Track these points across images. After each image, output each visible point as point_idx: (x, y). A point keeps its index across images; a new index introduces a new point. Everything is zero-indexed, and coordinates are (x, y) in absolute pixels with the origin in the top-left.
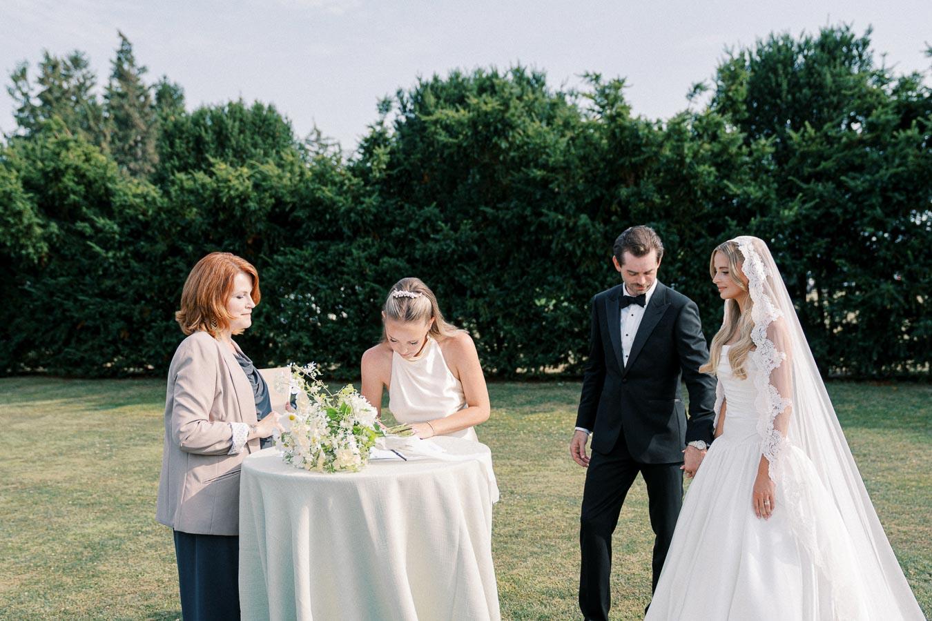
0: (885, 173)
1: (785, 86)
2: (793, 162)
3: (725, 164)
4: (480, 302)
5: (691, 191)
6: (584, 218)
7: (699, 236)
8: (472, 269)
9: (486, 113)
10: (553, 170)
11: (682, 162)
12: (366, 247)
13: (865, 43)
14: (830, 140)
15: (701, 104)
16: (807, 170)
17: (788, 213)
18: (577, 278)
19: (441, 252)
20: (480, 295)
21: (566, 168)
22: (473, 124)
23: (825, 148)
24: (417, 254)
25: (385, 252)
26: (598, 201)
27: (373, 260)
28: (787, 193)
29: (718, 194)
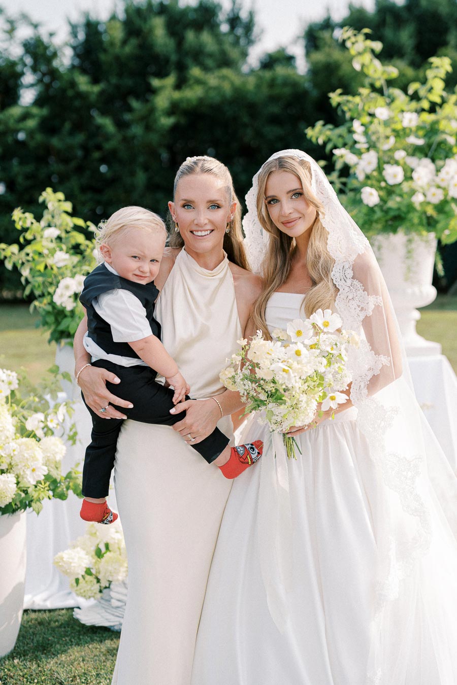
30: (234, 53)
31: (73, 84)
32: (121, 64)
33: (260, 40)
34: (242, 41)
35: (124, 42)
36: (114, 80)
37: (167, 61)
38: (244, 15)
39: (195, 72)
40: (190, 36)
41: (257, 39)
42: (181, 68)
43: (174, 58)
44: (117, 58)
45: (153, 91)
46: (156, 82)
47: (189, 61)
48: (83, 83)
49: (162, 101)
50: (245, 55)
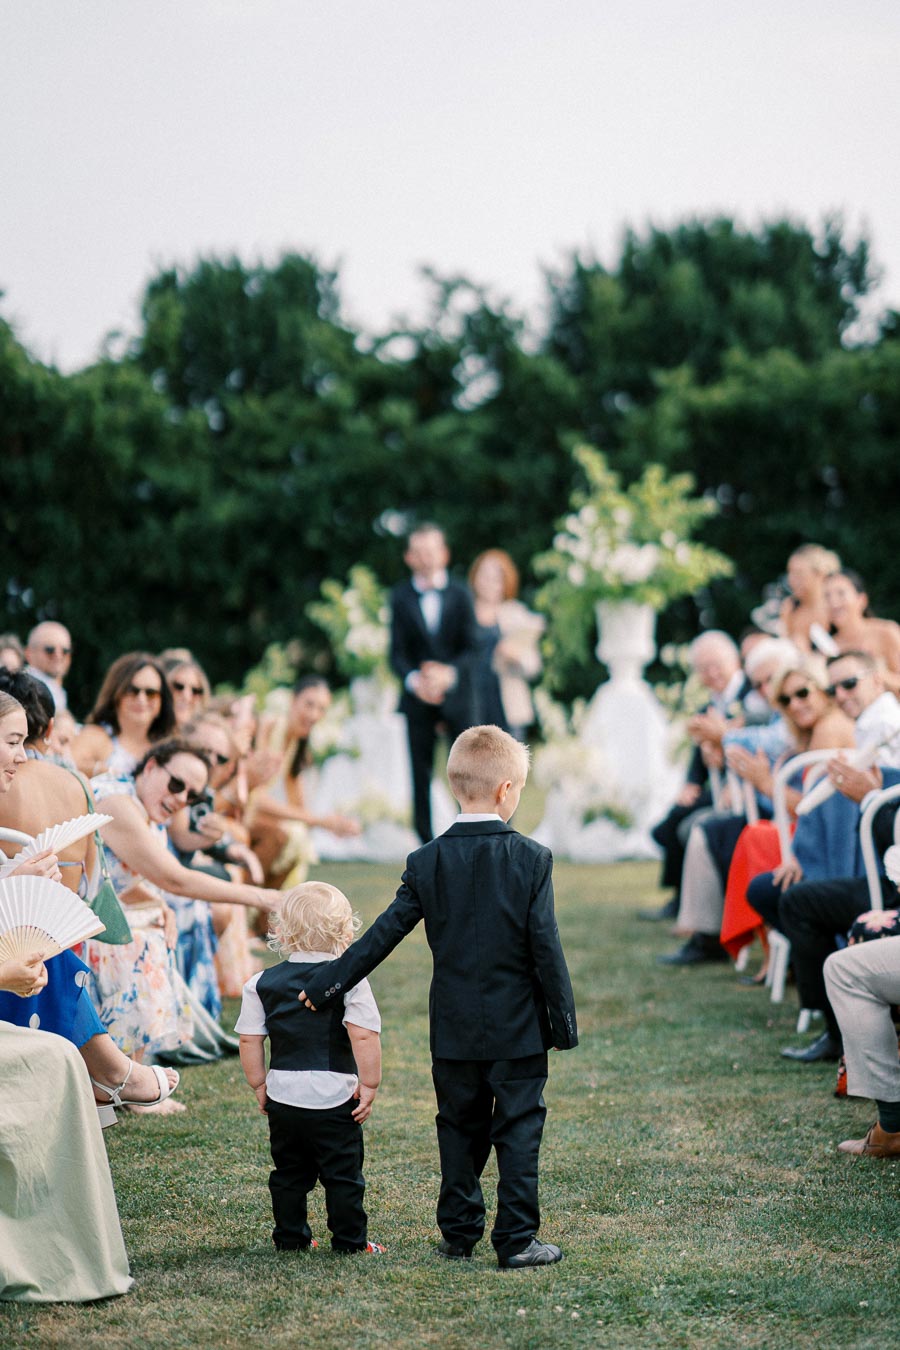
0: (335, 471)
1: (229, 328)
2: (232, 441)
3: (146, 435)
5: (100, 472)
11: (88, 430)
13: (334, 276)
14: (279, 416)
15: (118, 350)
16: (247, 452)
28: (224, 483)
29: (139, 477)
30: (811, 316)
31: (536, 379)
32: (623, 344)
33: (877, 285)
34: (846, 290)
35: (627, 306)
36: (608, 368)
38: (849, 244)
39: (736, 356)
40: (741, 294)
41: (873, 283)
42: (720, 344)
43: (709, 327)
44: (615, 330)
46: (661, 378)
48: (555, 374)
50: (844, 313)
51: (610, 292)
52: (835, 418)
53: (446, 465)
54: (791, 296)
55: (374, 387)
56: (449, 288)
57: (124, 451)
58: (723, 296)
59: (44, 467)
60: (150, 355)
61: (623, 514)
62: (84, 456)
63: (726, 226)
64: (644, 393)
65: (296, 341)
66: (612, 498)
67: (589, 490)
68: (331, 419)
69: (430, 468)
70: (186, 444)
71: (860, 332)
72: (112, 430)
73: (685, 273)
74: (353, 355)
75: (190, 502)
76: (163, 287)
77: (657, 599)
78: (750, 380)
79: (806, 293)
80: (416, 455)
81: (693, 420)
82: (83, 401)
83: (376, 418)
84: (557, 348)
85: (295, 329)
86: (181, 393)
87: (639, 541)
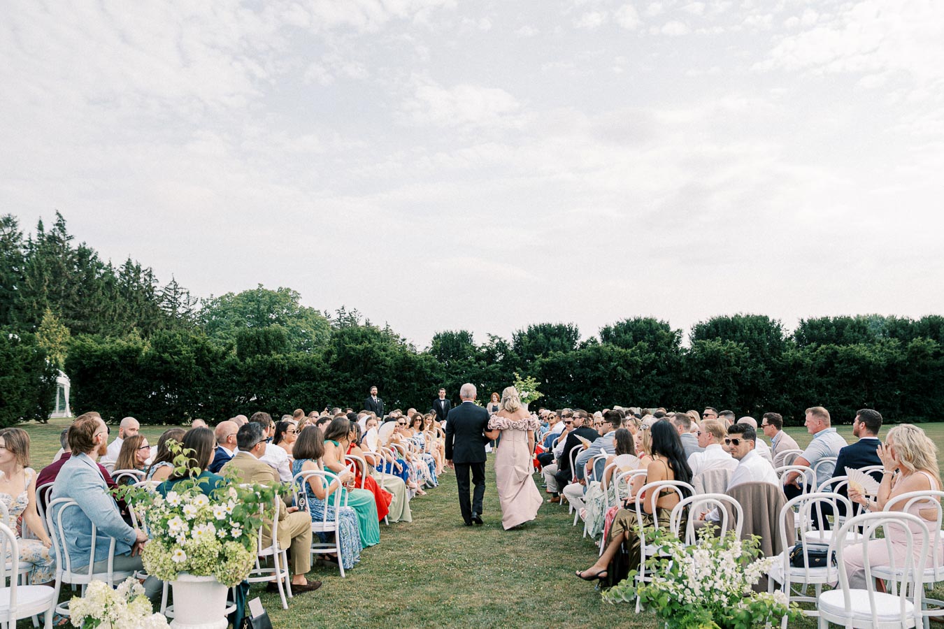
0: (471, 375)
1: (450, 346)
2: (450, 369)
3: (433, 367)
4: (361, 403)
5: (424, 375)
6: (395, 381)
7: (425, 387)
8: (357, 392)
9: (368, 348)
10: (387, 366)
11: (422, 367)
12: (325, 384)
13: (472, 336)
14: (460, 364)
15: (428, 350)
16: (454, 371)
17: (448, 383)
18: (390, 397)
19: (351, 387)
20: (360, 401)
21: (390, 367)
22: (363, 350)
23: (459, 366)
24: (341, 387)
25: (329, 386)
26: (398, 376)
27: (326, 388)
28: (448, 377)
29: (431, 376)
30: (567, 344)
31: (512, 356)
32: (528, 349)
34: (573, 339)
35: (529, 342)
36: (526, 354)
37: (544, 347)
38: (574, 329)
39: (551, 352)
40: (552, 339)
42: (549, 350)
43: (546, 346)
44: (527, 347)
45: (536, 359)
46: (536, 356)
47: (550, 348)
48: (515, 355)
49: (538, 362)
50: (573, 343)
51: (525, 339)
52: (571, 364)
53: (493, 373)
54: (562, 341)
55: (478, 359)
56: (493, 338)
57: (429, 370)
58: (549, 340)
59: (413, 374)
60: (434, 352)
61: (523, 384)
62: (421, 372)
63: (550, 325)
64: (533, 359)
65: (464, 349)
66: (521, 382)
67: (516, 380)
68: (470, 365)
69: (490, 374)
70: (441, 370)
71: (577, 346)
72: (426, 367)
73: (541, 334)
74: (475, 351)
75: (442, 381)
76: (437, 337)
77: (529, 402)
78: (555, 357)
79: (565, 339)
80: (487, 372)
81: (542, 365)
82: (421, 360)
83: (479, 364)
84: (516, 350)
85: (463, 346)
86: (440, 359)
87: (526, 391)
